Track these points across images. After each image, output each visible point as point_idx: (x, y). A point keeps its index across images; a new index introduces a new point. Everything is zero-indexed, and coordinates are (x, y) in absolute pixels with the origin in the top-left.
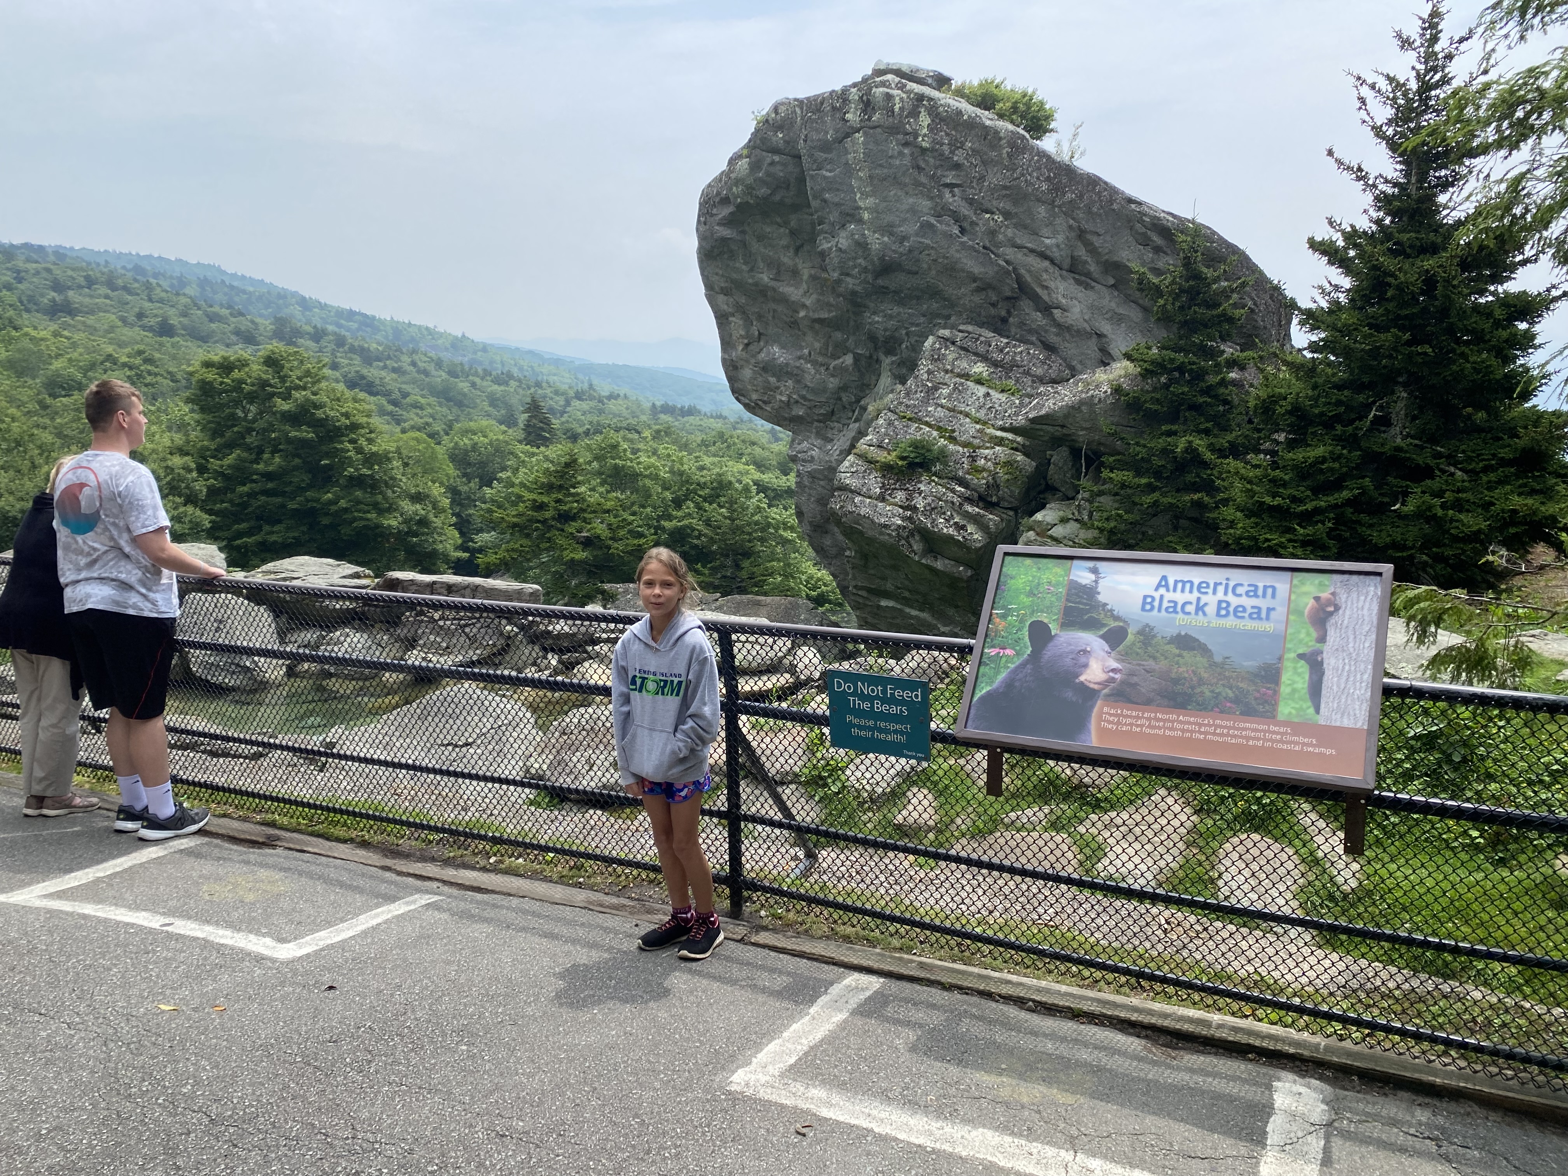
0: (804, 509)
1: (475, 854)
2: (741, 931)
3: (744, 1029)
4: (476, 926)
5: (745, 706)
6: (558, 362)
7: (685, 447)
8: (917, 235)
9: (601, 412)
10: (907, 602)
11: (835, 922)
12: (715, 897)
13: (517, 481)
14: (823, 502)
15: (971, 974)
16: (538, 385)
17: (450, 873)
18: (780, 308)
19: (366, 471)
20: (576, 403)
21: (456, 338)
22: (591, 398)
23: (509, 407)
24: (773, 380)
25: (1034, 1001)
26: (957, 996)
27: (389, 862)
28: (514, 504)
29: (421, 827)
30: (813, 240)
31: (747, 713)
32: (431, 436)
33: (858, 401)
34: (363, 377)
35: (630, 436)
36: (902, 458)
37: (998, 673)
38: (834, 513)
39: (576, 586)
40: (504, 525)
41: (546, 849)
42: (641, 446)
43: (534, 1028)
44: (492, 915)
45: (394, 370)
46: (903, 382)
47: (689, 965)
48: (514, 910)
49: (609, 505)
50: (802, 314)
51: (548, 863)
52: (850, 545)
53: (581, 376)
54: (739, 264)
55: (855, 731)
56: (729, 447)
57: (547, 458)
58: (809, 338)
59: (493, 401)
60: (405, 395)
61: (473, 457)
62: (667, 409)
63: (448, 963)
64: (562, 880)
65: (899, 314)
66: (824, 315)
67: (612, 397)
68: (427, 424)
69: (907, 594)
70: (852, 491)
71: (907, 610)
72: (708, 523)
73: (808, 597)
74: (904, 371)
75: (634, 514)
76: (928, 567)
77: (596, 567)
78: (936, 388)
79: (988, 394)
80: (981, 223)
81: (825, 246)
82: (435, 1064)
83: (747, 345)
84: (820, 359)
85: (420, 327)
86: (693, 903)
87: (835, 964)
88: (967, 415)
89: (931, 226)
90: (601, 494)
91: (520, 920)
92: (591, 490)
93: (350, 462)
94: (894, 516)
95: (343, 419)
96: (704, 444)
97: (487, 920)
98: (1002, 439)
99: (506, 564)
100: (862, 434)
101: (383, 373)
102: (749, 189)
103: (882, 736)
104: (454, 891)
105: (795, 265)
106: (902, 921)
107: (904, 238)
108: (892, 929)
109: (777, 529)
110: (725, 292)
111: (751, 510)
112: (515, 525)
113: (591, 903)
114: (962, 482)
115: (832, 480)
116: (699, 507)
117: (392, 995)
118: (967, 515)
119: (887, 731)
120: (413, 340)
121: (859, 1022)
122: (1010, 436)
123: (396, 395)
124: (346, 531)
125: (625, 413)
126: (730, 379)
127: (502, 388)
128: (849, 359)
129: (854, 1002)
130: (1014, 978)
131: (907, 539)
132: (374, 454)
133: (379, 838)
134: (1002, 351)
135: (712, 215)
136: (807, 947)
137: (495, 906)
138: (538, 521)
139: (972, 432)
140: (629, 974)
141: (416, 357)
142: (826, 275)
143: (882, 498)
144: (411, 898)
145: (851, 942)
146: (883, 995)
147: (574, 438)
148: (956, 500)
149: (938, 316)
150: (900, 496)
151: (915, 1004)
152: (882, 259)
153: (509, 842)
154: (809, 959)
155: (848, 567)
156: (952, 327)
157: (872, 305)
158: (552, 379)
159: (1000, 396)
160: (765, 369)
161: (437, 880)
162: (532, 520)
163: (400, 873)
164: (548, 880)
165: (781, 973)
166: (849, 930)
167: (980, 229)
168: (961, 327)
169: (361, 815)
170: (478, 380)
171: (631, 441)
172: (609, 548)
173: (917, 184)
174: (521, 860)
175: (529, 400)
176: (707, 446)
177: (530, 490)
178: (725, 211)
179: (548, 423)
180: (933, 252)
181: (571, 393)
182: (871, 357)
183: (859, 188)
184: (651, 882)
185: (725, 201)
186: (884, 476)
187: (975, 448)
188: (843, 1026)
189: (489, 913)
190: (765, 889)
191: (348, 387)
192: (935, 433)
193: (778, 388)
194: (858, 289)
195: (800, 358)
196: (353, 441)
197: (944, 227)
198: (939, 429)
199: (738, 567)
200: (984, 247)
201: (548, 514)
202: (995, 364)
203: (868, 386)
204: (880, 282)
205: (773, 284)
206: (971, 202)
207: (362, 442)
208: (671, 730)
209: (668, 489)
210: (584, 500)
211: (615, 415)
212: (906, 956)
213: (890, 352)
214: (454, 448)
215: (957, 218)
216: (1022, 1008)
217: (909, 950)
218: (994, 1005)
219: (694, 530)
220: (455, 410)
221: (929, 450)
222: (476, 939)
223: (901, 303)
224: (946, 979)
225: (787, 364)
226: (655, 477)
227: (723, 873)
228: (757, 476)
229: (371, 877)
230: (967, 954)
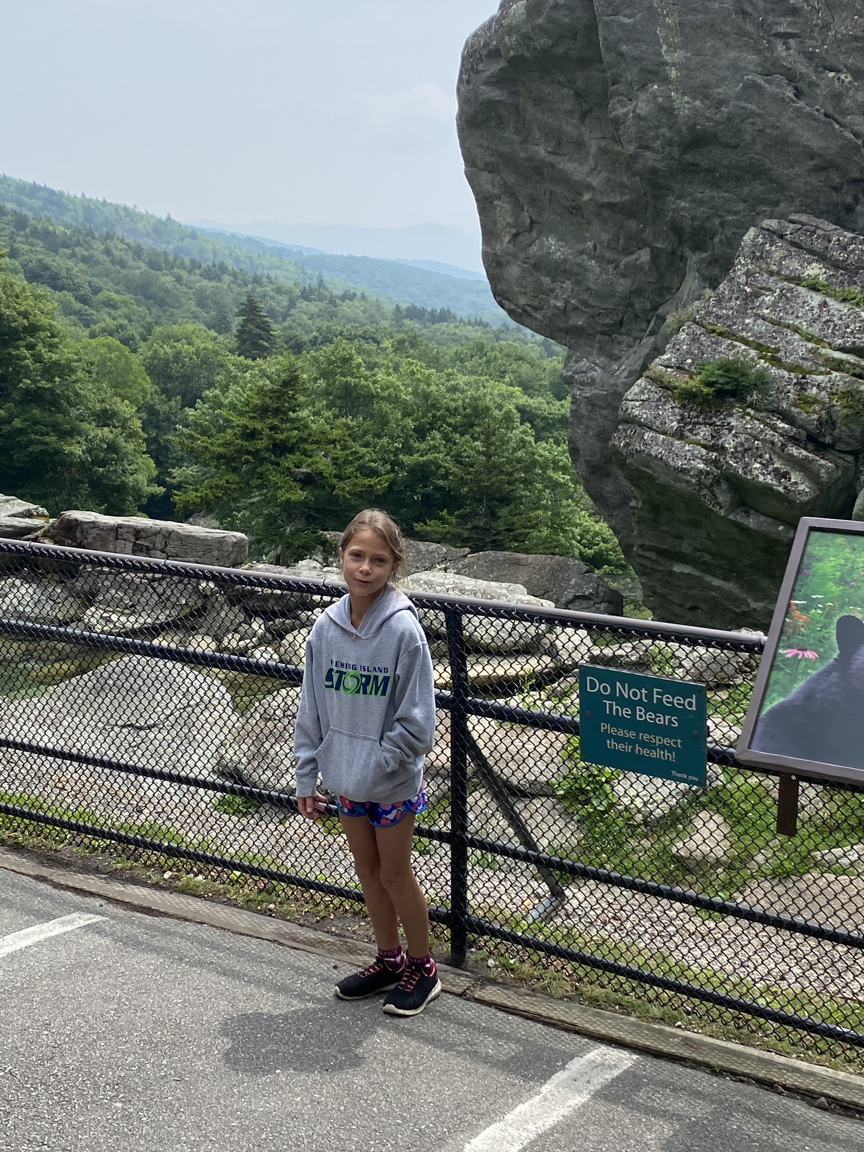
0: (580, 444)
1: (147, 867)
2: (462, 982)
3: (458, 1106)
4: (145, 956)
5: (476, 705)
6: (281, 252)
7: (434, 362)
8: (738, 98)
9: (332, 316)
10: (708, 568)
11: (580, 980)
12: (431, 939)
13: (226, 402)
14: (604, 436)
15: (749, 1057)
16: (257, 280)
17: (116, 889)
18: (560, 190)
19: (43, 384)
20: (303, 304)
21: (160, 221)
22: (321, 298)
23: (220, 307)
24: (546, 280)
25: (827, 1096)
26: (729, 1083)
27: (45, 871)
28: (221, 429)
29: (86, 831)
30: (604, 105)
31: (478, 713)
32: (125, 342)
33: (655, 308)
34: (46, 268)
35: (366, 346)
36: (709, 384)
37: (794, 680)
38: (616, 452)
39: (292, 534)
40: (208, 456)
41: (232, 866)
42: (379, 360)
43: (203, 1087)
44: (163, 944)
45: (84, 260)
46: (714, 287)
47: (396, 1021)
48: (188, 938)
49: (336, 433)
50: (587, 197)
51: (233, 882)
52: (636, 493)
53: (310, 271)
54: (510, 134)
55: (611, 744)
56: (488, 362)
57: (264, 374)
58: (596, 227)
59: (202, 300)
60: (97, 291)
61: (175, 369)
62: (414, 313)
63: (107, 999)
64: (248, 905)
65: (712, 198)
66: (616, 198)
67: (348, 297)
68: (122, 327)
69: (707, 558)
70: (641, 425)
71: (708, 578)
72: (458, 459)
73: (583, 557)
74: (717, 271)
75: (366, 445)
76: (737, 525)
77: (317, 510)
78: (756, 295)
79: (825, 304)
80: (822, 83)
81: (620, 111)
82: (83, 1123)
83: (515, 236)
84: (608, 255)
85: (116, 208)
86: (404, 944)
87: (577, 1032)
88: (796, 330)
89: (755, 86)
90: (327, 419)
91: (194, 952)
92: (315, 414)
93: (27, 372)
94: (695, 458)
95: (20, 319)
96: (458, 358)
97: (157, 950)
98: (841, 362)
99: (208, 503)
100: (658, 351)
101: (70, 263)
102: (526, 38)
103: (645, 752)
104: (120, 912)
105: (580, 135)
106: (666, 985)
107: (721, 103)
108: (651, 994)
109: (544, 468)
110: (490, 168)
111: (512, 444)
112: (221, 456)
113: (282, 936)
114: (785, 417)
115: (616, 409)
116: (447, 438)
117: (38, 1035)
118: (791, 460)
119: (651, 746)
120: (107, 222)
121: (602, 1107)
122: (852, 358)
123: (86, 290)
124: (19, 457)
125: (362, 317)
126: (491, 277)
127: (214, 283)
128: (644, 256)
129: (599, 1081)
130: (804, 1065)
131: (710, 488)
132: (56, 364)
133: (34, 841)
134: (845, 248)
135: (477, 72)
136: (544, 1009)
137: (167, 933)
138: (249, 453)
139: (802, 352)
140: (322, 1028)
141: (110, 244)
142: (617, 148)
143: (679, 435)
144: (68, 917)
145: (599, 1007)
146: (635, 1076)
147: (297, 347)
148: (778, 439)
149: (764, 202)
150: (704, 432)
151: (674, 1090)
152: (692, 128)
153: (188, 855)
154: (545, 1023)
155: (633, 520)
156: (781, 217)
157: (677, 187)
158: (273, 274)
159: (841, 306)
160: (536, 266)
161: (100, 896)
162: (240, 451)
163: (57, 886)
164: (230, 903)
165: (509, 1038)
166: (598, 991)
167: (822, 91)
168: (793, 217)
169: (15, 812)
170: (184, 274)
171: (369, 354)
172: (333, 488)
173: (742, 33)
174: (200, 877)
175: (244, 299)
176: (462, 361)
177: (241, 414)
178: (494, 67)
179: (266, 328)
180: (758, 120)
181: (297, 292)
182: (673, 253)
183: (666, 39)
184: (355, 914)
185: (495, 54)
186: (683, 406)
187: (805, 373)
188: (582, 1111)
189: (159, 941)
190: (494, 933)
191: (30, 280)
192: (753, 353)
193: (552, 290)
194: (661, 166)
195: (582, 252)
196: (31, 347)
197: (774, 89)
198: (758, 347)
199: (493, 515)
200: (826, 115)
201: (260, 444)
202: (836, 265)
203: (669, 289)
204: (689, 157)
205: (551, 159)
206: (810, 57)
207: (41, 348)
208: (377, 738)
209: (409, 415)
210: (306, 427)
211: (349, 320)
212: (667, 1029)
213: (697, 248)
214: (153, 358)
215: (792, 77)
216: (811, 1105)
217: (672, 1021)
218: (776, 1098)
219: (439, 467)
220: (155, 310)
221: (743, 375)
222: (141, 973)
223: (715, 185)
224: (716, 1061)
225: (565, 261)
226: (394, 400)
227: (443, 910)
228: (524, 400)
229: (23, 888)
230: (745, 1031)
